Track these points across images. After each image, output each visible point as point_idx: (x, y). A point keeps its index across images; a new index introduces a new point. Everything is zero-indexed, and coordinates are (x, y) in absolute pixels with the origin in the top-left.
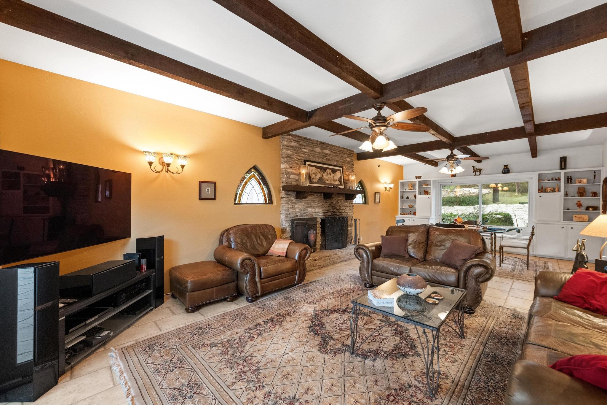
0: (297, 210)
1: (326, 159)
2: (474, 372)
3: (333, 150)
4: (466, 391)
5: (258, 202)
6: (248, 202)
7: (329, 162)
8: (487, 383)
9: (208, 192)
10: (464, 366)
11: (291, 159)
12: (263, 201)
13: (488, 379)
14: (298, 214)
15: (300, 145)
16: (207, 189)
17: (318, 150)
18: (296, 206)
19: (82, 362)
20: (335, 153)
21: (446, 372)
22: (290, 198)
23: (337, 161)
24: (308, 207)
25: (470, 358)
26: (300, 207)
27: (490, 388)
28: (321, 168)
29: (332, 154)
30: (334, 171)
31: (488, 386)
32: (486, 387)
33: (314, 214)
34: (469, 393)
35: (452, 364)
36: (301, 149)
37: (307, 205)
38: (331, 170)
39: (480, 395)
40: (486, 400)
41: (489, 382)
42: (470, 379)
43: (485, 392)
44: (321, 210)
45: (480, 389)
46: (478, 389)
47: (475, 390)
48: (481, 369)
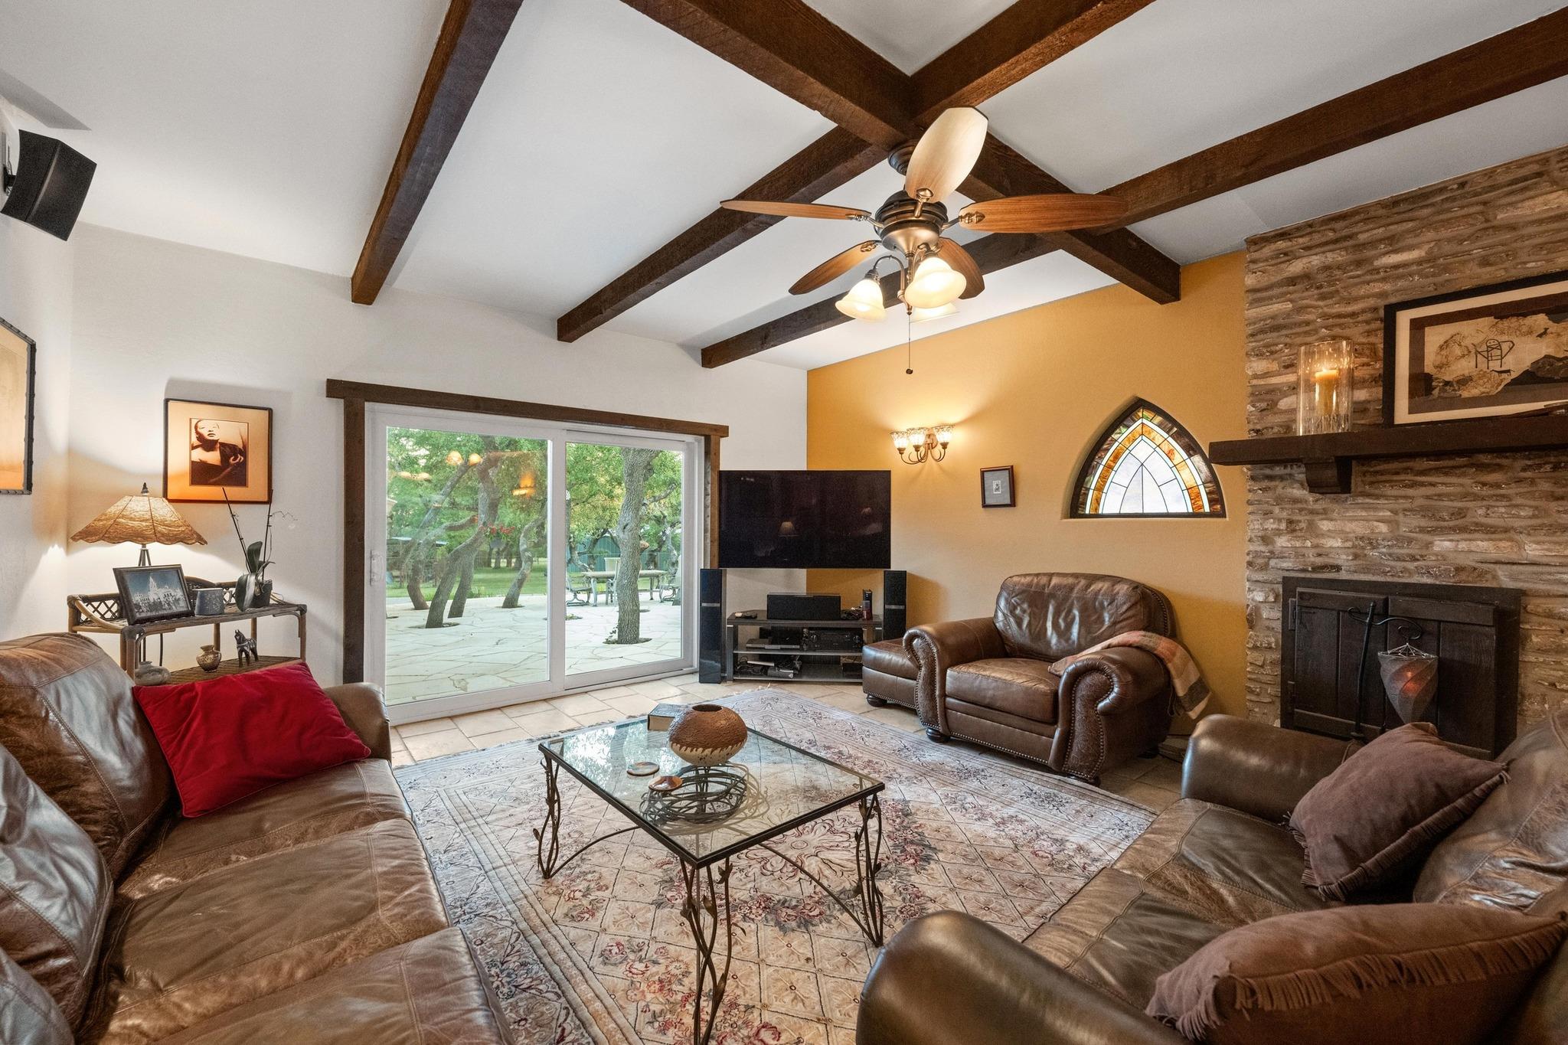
2: (551, 975)
4: (521, 927)
5: (1163, 510)
6: (1125, 510)
8: (509, 975)
9: (997, 489)
10: (580, 968)
11: (1284, 332)
12: (1183, 506)
13: (516, 987)
15: (1363, 246)
16: (995, 483)
19: (748, 684)
21: (583, 924)
22: (1279, 490)
25: (598, 1003)
26: (1358, 529)
27: (498, 970)
31: (502, 971)
32: (502, 964)
34: (515, 928)
35: (600, 950)
36: (1363, 263)
37: (1416, 522)
39: (496, 941)
40: (482, 942)
41: (509, 983)
42: (539, 953)
43: (496, 955)
45: (508, 951)
46: (510, 948)
47: (512, 941)
48: (551, 996)
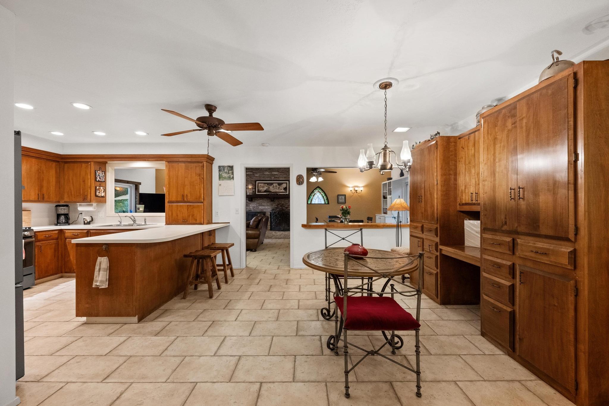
0: (251, 207)
1: (274, 177)
3: (281, 171)
7: (278, 179)
14: (252, 209)
15: (254, 173)
17: (267, 173)
18: (250, 205)
20: (283, 173)
23: (285, 177)
24: (260, 206)
26: (253, 205)
28: (268, 184)
29: (280, 173)
30: (280, 184)
33: (264, 210)
36: (253, 175)
37: (258, 205)
38: (277, 184)
44: (270, 207)
